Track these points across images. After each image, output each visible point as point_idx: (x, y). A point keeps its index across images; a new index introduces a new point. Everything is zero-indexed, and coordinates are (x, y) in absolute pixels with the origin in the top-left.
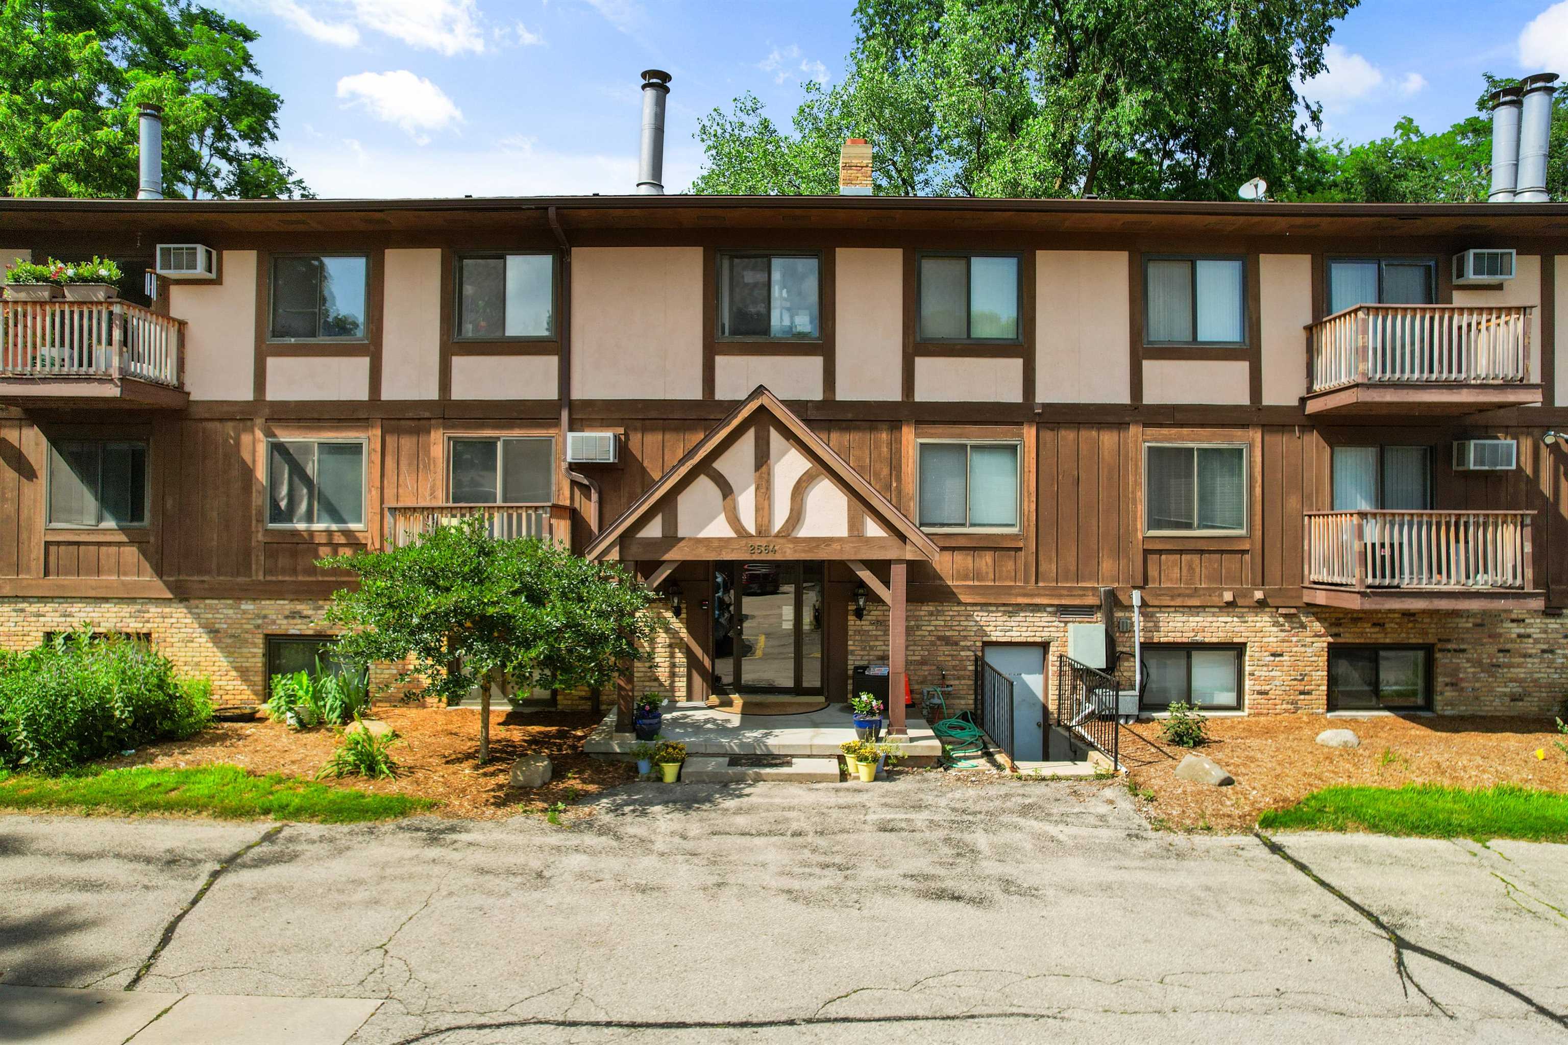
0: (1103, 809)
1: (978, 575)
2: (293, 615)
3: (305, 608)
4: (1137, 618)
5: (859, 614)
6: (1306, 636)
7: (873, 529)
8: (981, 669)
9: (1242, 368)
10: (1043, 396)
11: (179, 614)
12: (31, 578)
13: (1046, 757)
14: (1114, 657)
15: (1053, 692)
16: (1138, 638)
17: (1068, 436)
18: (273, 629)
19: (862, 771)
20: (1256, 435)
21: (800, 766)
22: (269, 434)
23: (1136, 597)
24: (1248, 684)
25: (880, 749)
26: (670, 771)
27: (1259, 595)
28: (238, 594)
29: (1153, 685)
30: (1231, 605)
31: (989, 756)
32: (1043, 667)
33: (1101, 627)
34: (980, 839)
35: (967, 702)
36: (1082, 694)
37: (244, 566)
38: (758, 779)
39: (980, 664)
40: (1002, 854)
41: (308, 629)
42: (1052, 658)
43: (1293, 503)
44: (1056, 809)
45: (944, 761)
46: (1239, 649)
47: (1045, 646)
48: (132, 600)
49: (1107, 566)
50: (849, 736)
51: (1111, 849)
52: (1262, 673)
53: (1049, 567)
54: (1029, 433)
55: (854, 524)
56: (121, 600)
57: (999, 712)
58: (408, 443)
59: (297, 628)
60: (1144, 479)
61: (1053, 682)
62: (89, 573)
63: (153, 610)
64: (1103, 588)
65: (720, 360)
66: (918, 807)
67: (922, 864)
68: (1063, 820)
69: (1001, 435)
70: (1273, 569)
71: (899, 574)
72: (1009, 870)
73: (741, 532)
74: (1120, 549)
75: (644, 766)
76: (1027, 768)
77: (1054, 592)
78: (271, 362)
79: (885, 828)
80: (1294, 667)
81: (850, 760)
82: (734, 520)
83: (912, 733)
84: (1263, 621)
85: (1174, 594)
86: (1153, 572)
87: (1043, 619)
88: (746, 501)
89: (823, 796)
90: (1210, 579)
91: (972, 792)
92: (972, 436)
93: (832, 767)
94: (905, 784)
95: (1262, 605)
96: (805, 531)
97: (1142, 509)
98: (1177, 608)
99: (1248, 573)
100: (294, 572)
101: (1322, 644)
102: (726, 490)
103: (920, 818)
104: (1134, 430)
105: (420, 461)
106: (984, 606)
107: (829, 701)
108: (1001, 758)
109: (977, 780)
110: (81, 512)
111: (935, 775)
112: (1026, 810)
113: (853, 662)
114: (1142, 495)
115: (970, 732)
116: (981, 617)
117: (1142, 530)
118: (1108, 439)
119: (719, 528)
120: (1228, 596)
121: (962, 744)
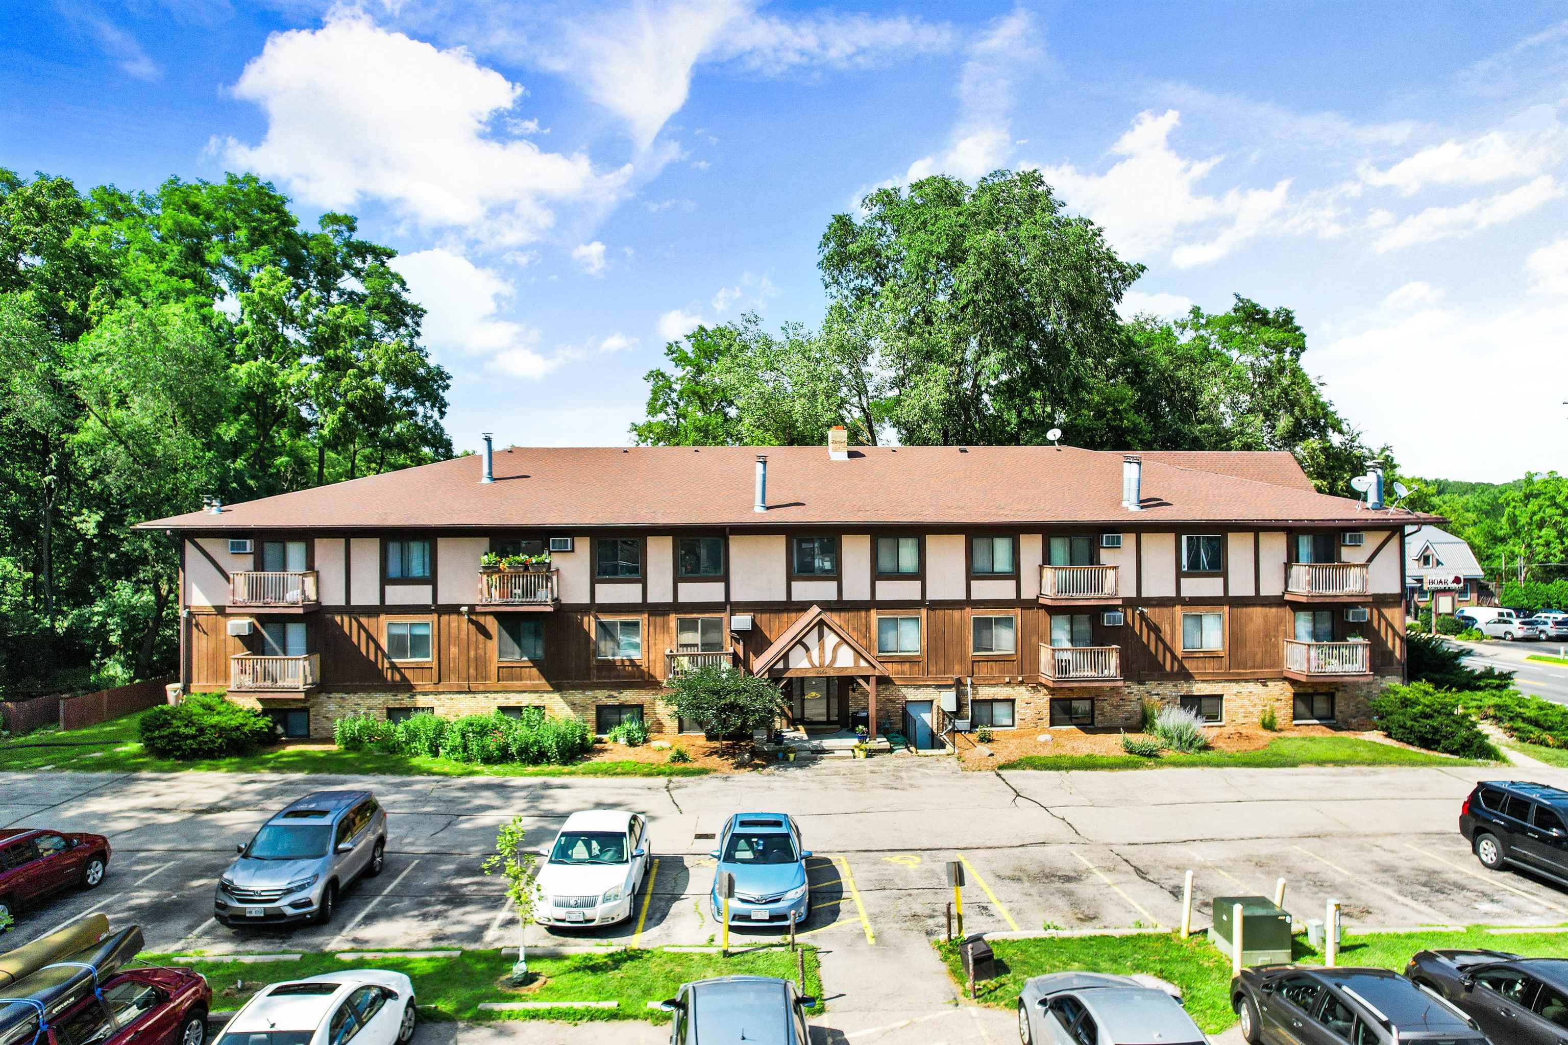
0: (946, 765)
1: (903, 673)
2: (610, 696)
3: (615, 693)
4: (969, 689)
5: (854, 690)
6: (1040, 695)
7: (863, 663)
8: (905, 714)
9: (1013, 583)
10: (929, 597)
11: (556, 696)
12: (492, 682)
13: (933, 748)
14: (960, 705)
15: (935, 721)
16: (970, 698)
17: (940, 613)
18: (600, 703)
19: (862, 755)
20: (1019, 611)
21: (837, 753)
22: (596, 618)
23: (969, 681)
24: (1016, 716)
25: (869, 746)
26: (792, 756)
27: (1020, 679)
28: (583, 688)
29: (976, 718)
30: (1009, 683)
31: (908, 748)
32: (931, 710)
33: (954, 693)
34: (904, 774)
35: (900, 726)
36: (947, 722)
37: (587, 675)
38: (822, 758)
39: (904, 709)
40: (910, 778)
41: (616, 702)
42: (935, 707)
43: (1034, 639)
44: (930, 765)
45: (891, 751)
46: (1013, 701)
47: (931, 702)
48: (537, 692)
49: (957, 668)
50: (855, 742)
51: (945, 776)
52: (1023, 711)
53: (933, 669)
54: (924, 612)
55: (856, 661)
56: (532, 692)
57: (911, 731)
58: (659, 620)
59: (611, 702)
60: (972, 631)
61: (935, 717)
62: (517, 679)
63: (546, 695)
64: (955, 677)
65: (794, 584)
66: (883, 766)
67: (885, 781)
68: (932, 768)
69: (912, 613)
70: (1027, 667)
71: (873, 680)
72: (912, 782)
73: (814, 666)
74: (962, 659)
75: (780, 755)
76: (921, 752)
77: (935, 679)
78: (597, 586)
79: (872, 772)
80: (1035, 708)
81: (856, 750)
82: (811, 661)
83: (879, 740)
84: (1022, 689)
85: (984, 679)
86: (976, 670)
87: (931, 690)
88: (815, 653)
89: (849, 763)
90: (1000, 672)
91: (901, 761)
92: (900, 614)
93: (850, 754)
94: (877, 758)
95: (1022, 683)
96: (838, 665)
97: (971, 643)
98: (986, 685)
99: (1015, 669)
100: (609, 678)
101: (1048, 698)
102: (807, 649)
103: (883, 769)
104: (968, 610)
105: (665, 628)
106: (906, 686)
107: (842, 727)
108: (912, 749)
109: (903, 756)
110: (513, 653)
111: (888, 755)
112: (919, 766)
113: (851, 710)
114: (971, 638)
115: (901, 739)
116: (904, 690)
117: (971, 653)
118: (957, 614)
119: (804, 664)
120: (1007, 680)
121: (897, 744)
